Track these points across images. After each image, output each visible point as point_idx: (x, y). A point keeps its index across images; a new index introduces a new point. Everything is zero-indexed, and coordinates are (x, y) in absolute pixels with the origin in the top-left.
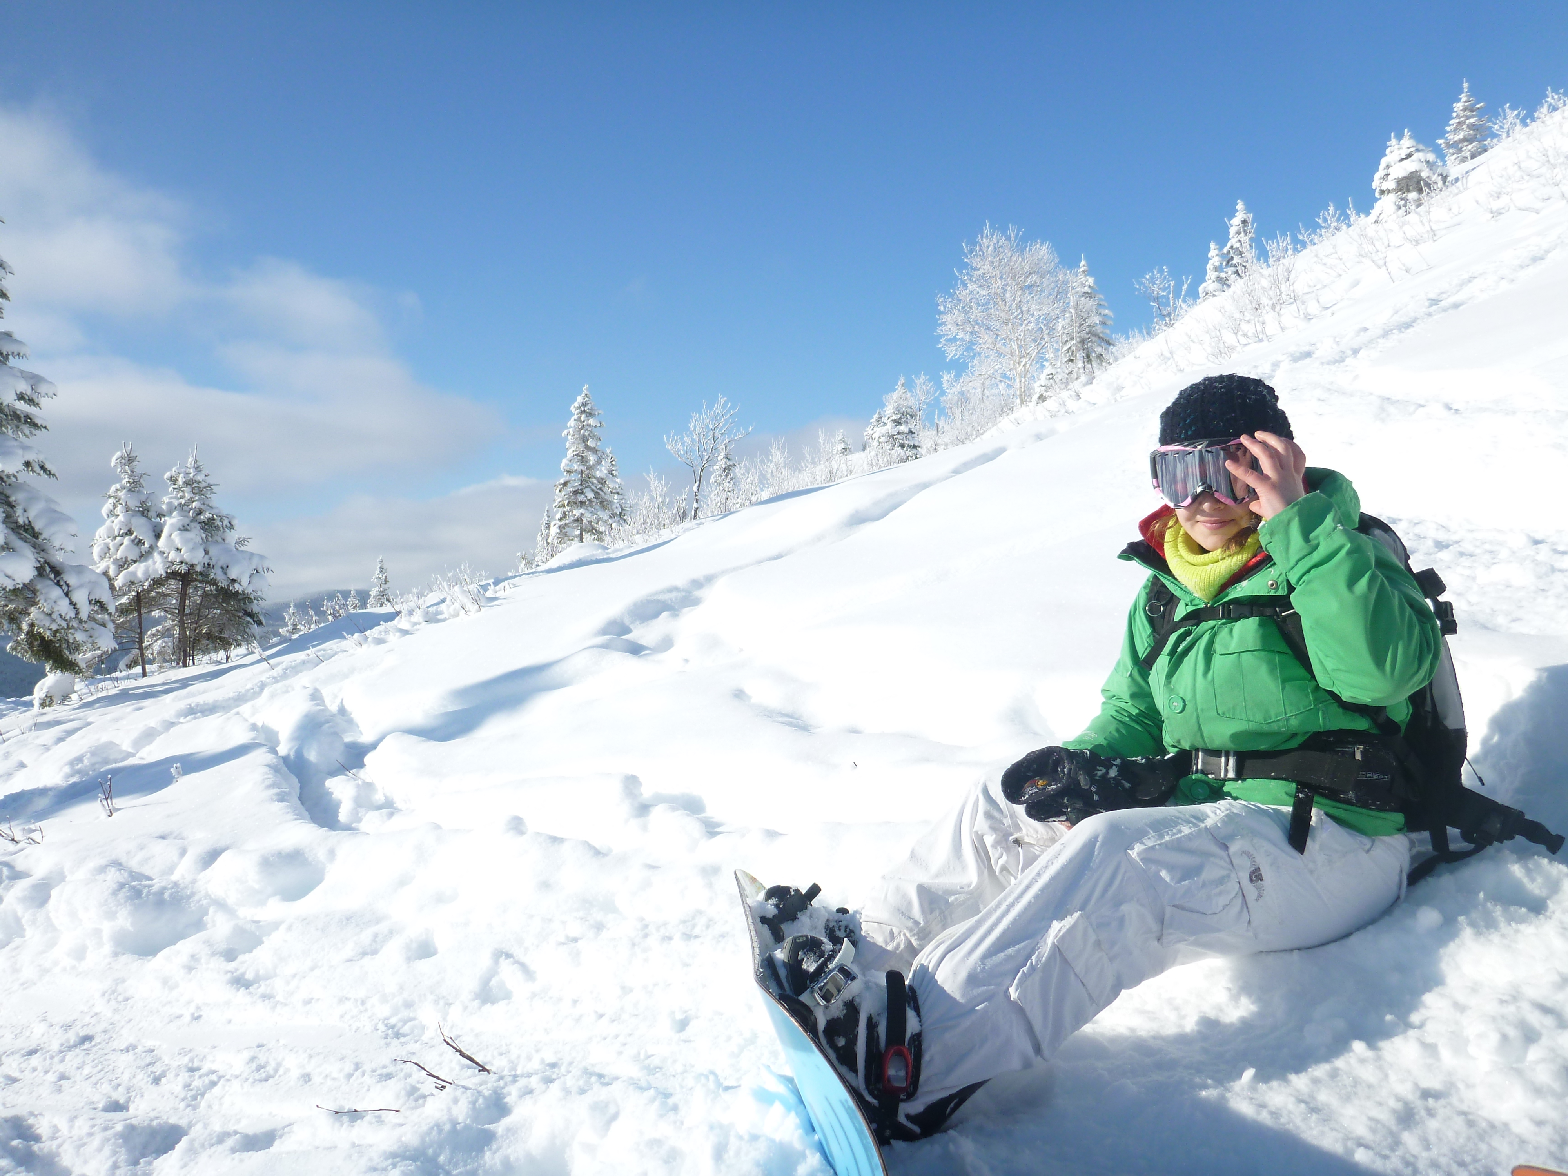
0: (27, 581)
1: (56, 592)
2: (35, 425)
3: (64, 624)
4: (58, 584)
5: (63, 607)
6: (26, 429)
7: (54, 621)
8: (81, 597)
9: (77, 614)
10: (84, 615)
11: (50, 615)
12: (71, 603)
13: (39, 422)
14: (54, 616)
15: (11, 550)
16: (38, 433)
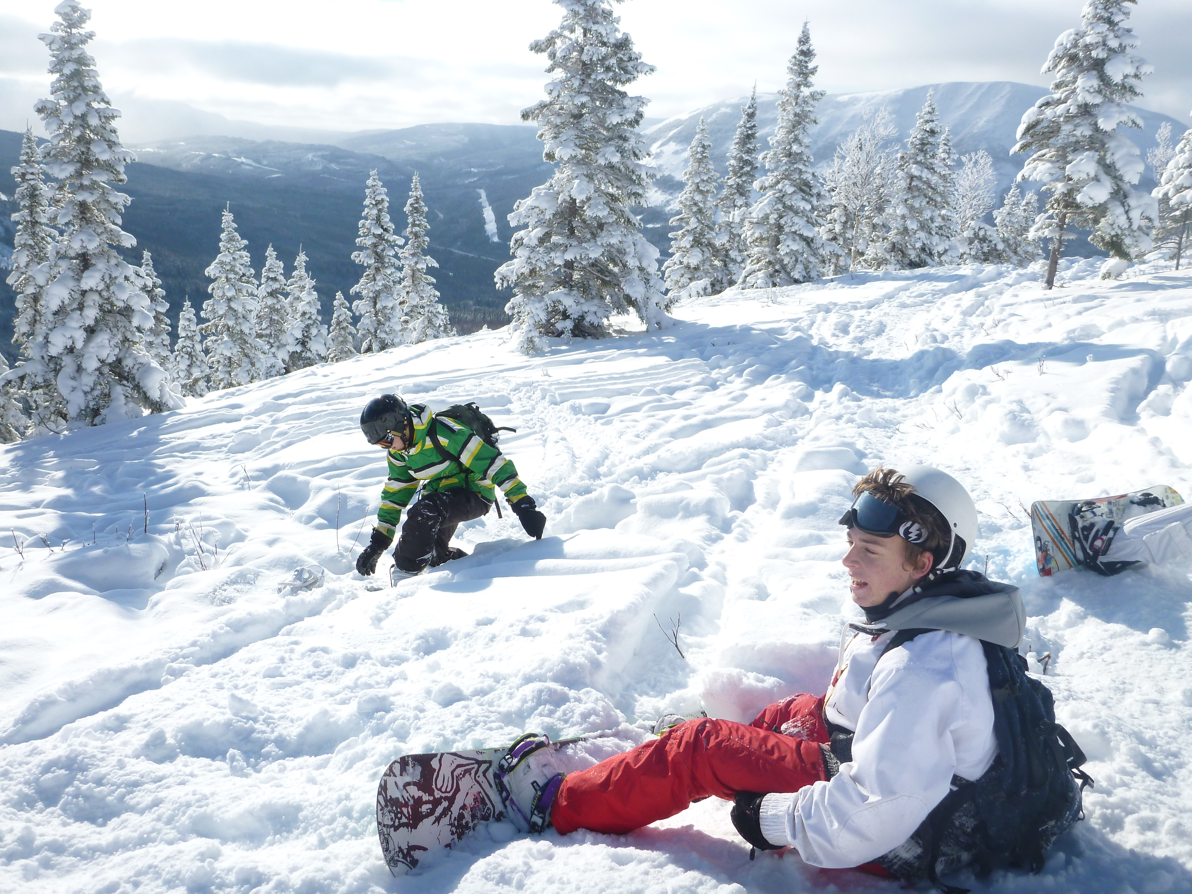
0: (1102, 202)
1: (1120, 210)
2: (1136, 94)
3: (1119, 232)
4: (1123, 204)
5: (1122, 221)
6: (1128, 96)
7: (1114, 229)
8: (1135, 215)
9: (1130, 226)
10: (1135, 227)
11: (1112, 225)
12: (1128, 218)
13: (1138, 90)
14: (1115, 226)
15: (1098, 181)
16: (1136, 98)
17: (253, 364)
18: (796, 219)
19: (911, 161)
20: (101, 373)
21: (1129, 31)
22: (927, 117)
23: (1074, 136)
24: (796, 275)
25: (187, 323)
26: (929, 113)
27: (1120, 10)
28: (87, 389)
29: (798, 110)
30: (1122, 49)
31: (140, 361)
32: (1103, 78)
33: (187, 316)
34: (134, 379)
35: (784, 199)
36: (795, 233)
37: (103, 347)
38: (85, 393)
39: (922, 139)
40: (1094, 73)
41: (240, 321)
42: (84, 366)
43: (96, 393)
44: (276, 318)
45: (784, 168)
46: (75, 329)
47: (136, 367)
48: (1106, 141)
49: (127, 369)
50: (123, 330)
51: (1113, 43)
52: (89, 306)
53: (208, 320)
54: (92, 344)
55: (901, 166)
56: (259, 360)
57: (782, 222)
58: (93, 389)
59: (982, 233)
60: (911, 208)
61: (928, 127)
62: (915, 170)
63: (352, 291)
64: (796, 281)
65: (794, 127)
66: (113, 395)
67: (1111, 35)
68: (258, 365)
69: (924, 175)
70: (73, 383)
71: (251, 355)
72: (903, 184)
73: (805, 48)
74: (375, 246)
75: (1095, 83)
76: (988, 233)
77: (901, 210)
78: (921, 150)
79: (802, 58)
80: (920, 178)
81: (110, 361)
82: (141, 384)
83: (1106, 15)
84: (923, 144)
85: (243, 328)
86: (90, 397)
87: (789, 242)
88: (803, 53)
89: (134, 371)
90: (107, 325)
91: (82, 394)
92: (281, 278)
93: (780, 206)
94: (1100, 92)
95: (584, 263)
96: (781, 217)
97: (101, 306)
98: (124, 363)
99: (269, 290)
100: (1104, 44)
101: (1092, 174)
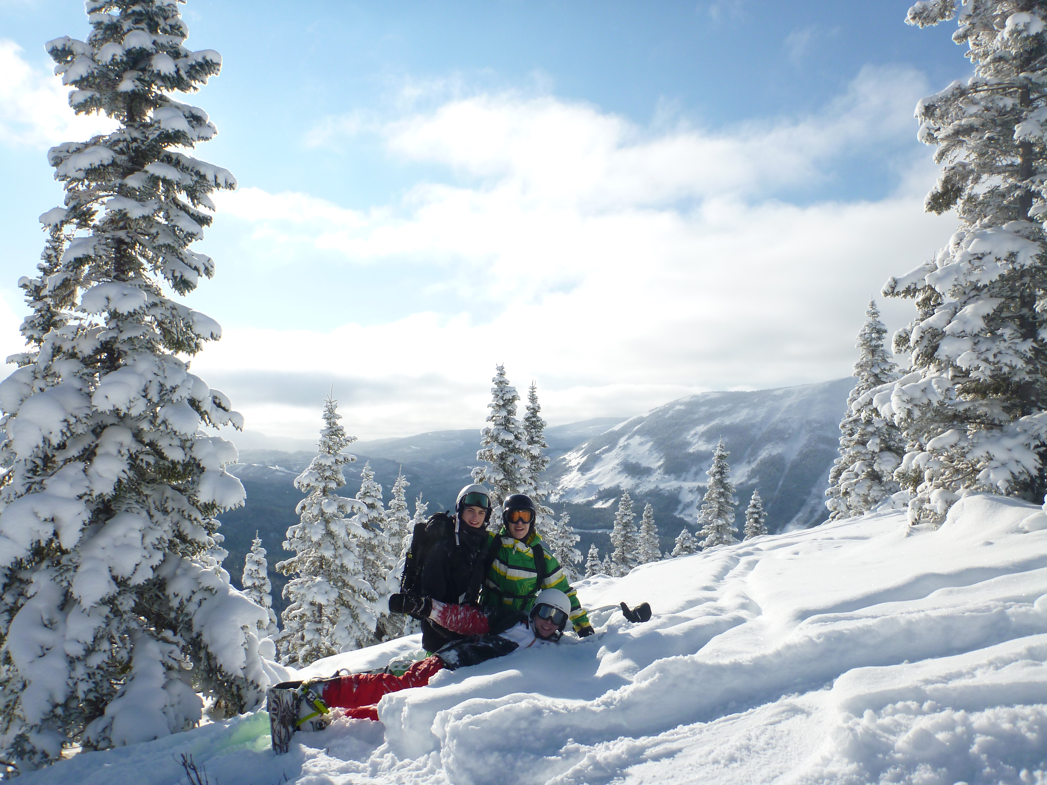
17: (355, 617)
20: (117, 613)
25: (255, 567)
28: (76, 650)
31: (206, 583)
33: (256, 558)
34: (189, 626)
37: (128, 547)
38: (72, 661)
41: (341, 551)
42: (76, 592)
43: (96, 660)
44: (372, 558)
46: (66, 500)
47: (196, 598)
49: (175, 603)
50: (175, 517)
52: (107, 454)
53: (294, 554)
54: (103, 541)
56: (364, 611)
58: (89, 651)
66: (138, 666)
68: (363, 618)
70: (46, 637)
71: (352, 603)
74: (502, 457)
81: (139, 580)
82: (205, 638)
85: (345, 562)
86: (80, 671)
89: (191, 608)
90: (142, 503)
91: (61, 664)
92: (380, 504)
97: (133, 458)
98: (170, 590)
99: (365, 520)
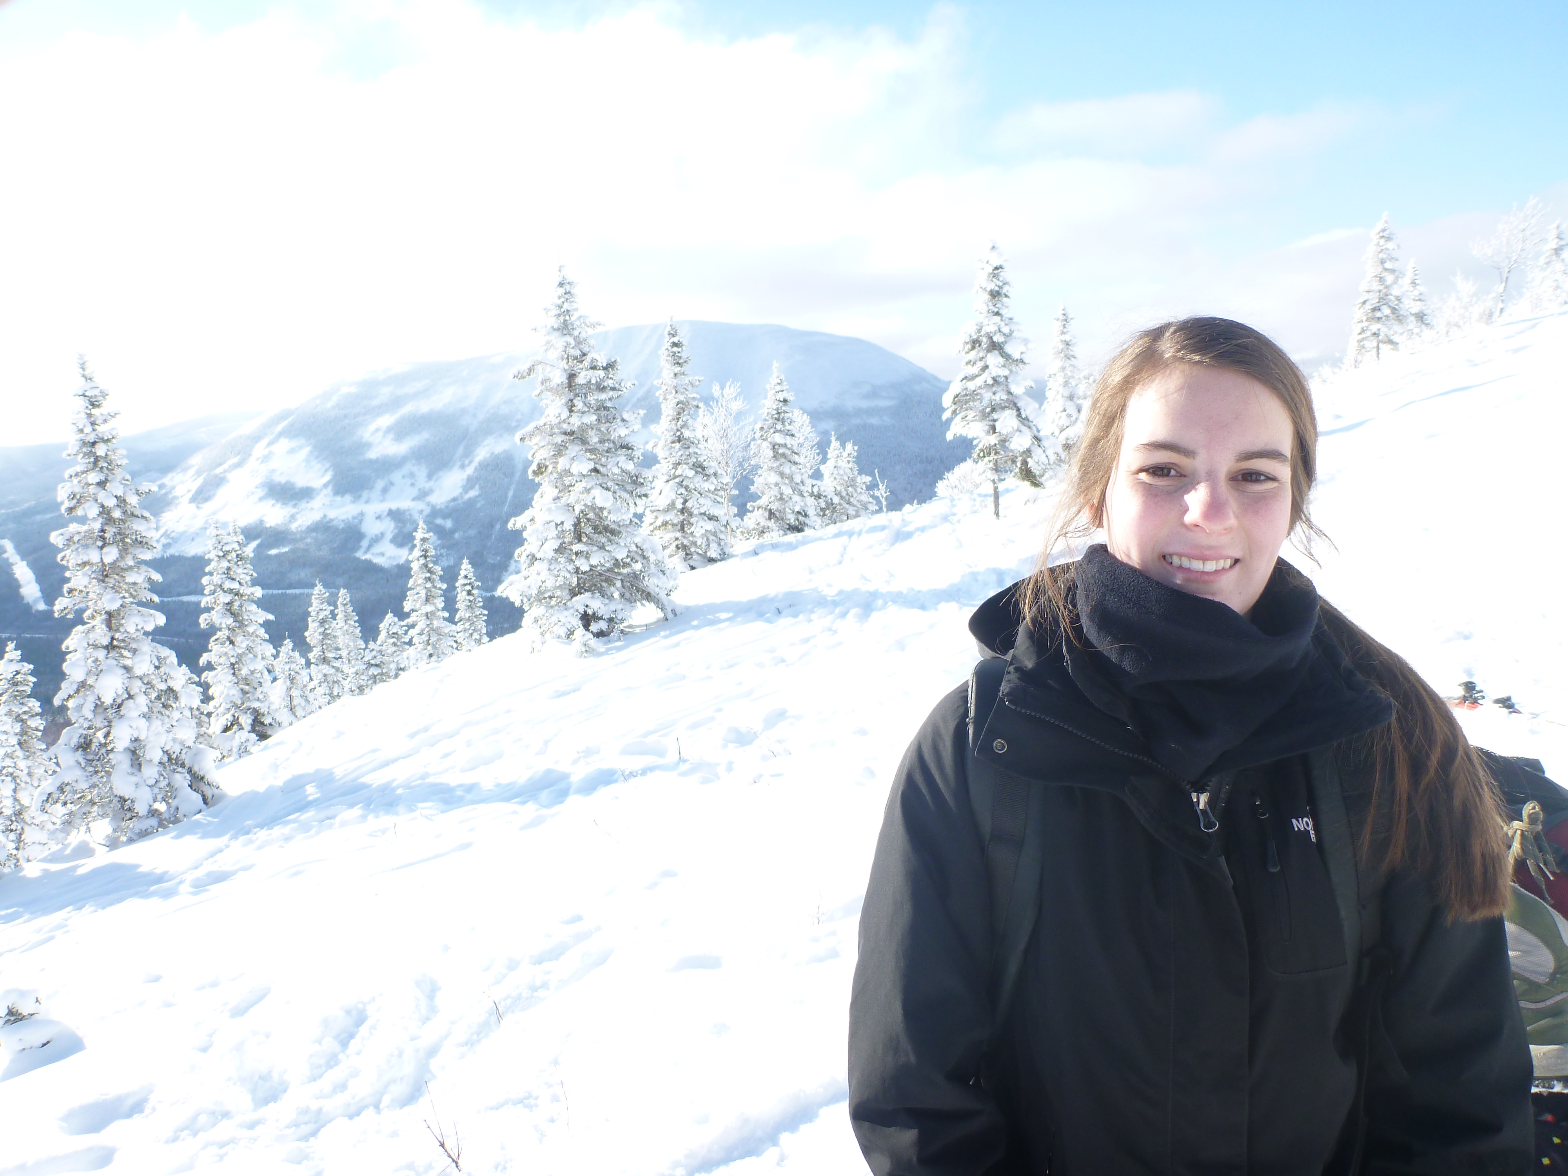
1: (1040, 451)
2: (1028, 364)
5: (1043, 459)
6: (1021, 365)
7: (1039, 465)
8: (1050, 452)
11: (1038, 463)
12: (1047, 456)
13: (1026, 361)
14: (1040, 463)
15: (1020, 431)
16: (1025, 366)
18: (702, 501)
19: (772, 431)
21: (1011, 319)
22: (778, 388)
23: (995, 400)
24: (712, 553)
26: (779, 384)
27: (1003, 305)
28: (153, 782)
29: (682, 398)
30: (1011, 332)
32: (1006, 356)
35: (684, 483)
36: (704, 514)
38: (151, 787)
39: (777, 409)
40: (996, 352)
42: (148, 757)
45: (680, 453)
46: (136, 718)
48: (1016, 401)
49: (175, 756)
51: (1006, 330)
52: (137, 694)
55: (762, 436)
57: (689, 505)
59: (816, 490)
60: (782, 475)
61: (781, 397)
62: (779, 438)
63: (203, 661)
64: (712, 560)
65: (679, 414)
67: (1003, 324)
69: (788, 443)
70: (134, 779)
72: (771, 453)
73: (675, 340)
75: (1001, 360)
76: (822, 489)
77: (774, 478)
78: (778, 419)
79: (675, 349)
80: (785, 445)
82: (195, 769)
83: (996, 310)
84: (778, 413)
87: (701, 523)
88: (675, 345)
91: (147, 789)
93: (683, 490)
94: (1004, 366)
95: (608, 565)
96: (686, 501)
100: (1000, 331)
101: (1016, 428)
